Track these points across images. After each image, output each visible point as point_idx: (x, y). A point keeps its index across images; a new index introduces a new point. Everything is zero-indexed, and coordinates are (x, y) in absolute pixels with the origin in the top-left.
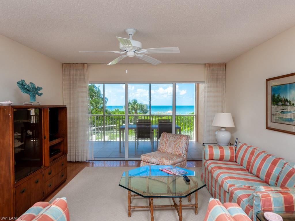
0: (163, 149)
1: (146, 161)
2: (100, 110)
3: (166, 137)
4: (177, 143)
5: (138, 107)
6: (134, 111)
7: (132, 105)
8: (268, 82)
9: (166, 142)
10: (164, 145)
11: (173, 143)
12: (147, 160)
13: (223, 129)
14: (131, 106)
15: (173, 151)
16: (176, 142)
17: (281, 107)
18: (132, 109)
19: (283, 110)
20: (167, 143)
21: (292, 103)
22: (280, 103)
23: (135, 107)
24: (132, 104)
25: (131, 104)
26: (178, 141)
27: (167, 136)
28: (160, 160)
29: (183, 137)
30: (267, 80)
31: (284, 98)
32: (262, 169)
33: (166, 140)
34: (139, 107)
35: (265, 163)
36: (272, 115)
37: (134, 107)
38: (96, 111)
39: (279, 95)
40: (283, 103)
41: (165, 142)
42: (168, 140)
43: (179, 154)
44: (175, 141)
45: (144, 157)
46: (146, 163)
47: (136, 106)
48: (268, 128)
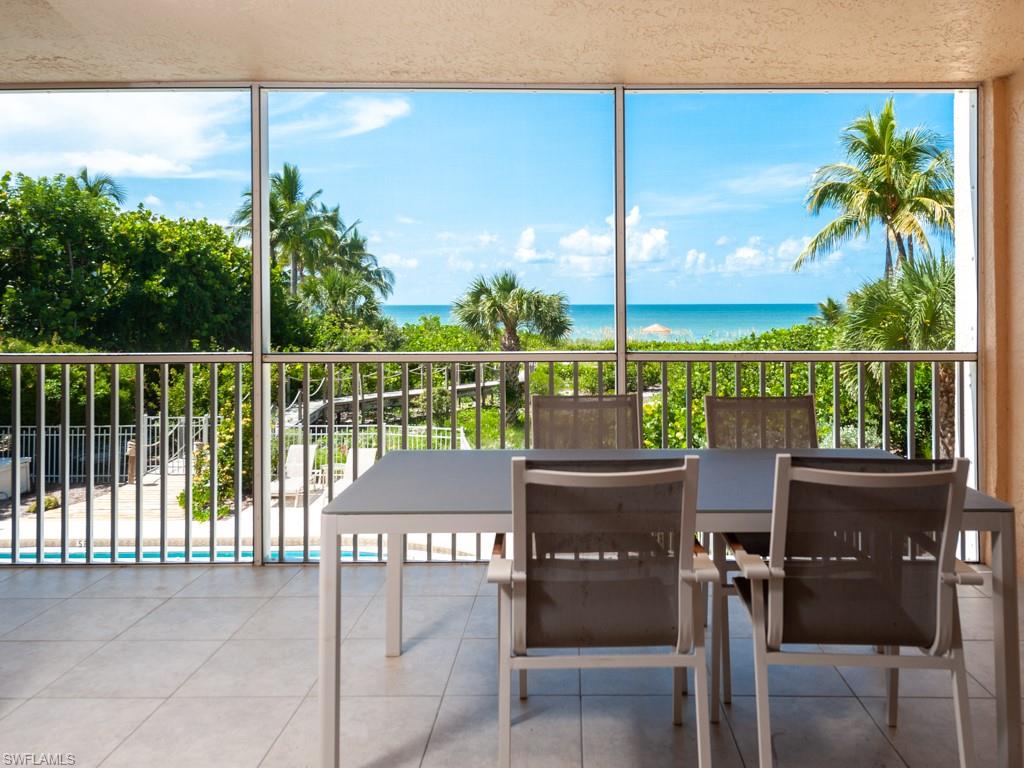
2: (350, 323)
5: (521, 306)
6: (502, 327)
7: (494, 299)
14: (488, 304)
18: (493, 315)
23: (510, 305)
24: (494, 293)
25: (488, 292)
34: (529, 308)
37: (501, 308)
38: (334, 324)
47: (514, 301)
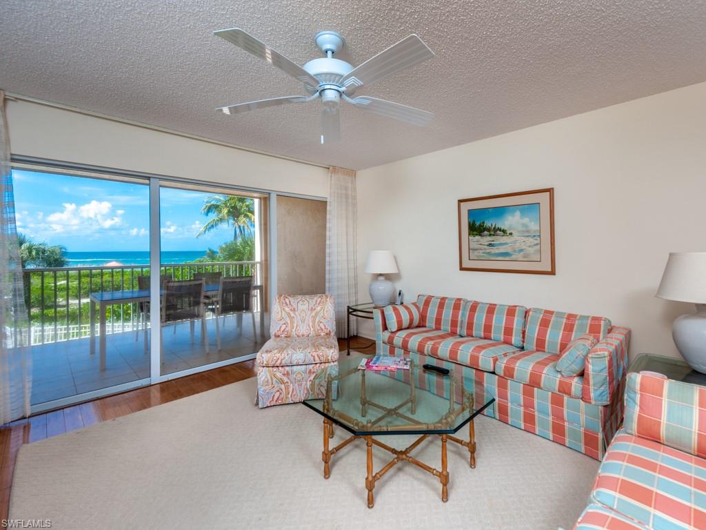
0: (288, 331)
1: (278, 364)
3: (288, 303)
4: (317, 314)
8: (462, 204)
9: (292, 315)
10: (289, 322)
11: (308, 314)
12: (279, 361)
13: (381, 278)
15: (312, 329)
16: (315, 311)
17: (489, 238)
19: (493, 243)
20: (293, 317)
21: (508, 232)
22: (486, 232)
26: (319, 308)
27: (290, 302)
28: (315, 354)
29: (328, 299)
30: (460, 201)
31: (493, 226)
32: (493, 327)
33: (291, 310)
35: (494, 317)
36: (471, 251)
39: (484, 223)
40: (492, 233)
41: (289, 314)
42: (294, 309)
43: (327, 334)
44: (312, 310)
45: (269, 355)
46: (275, 369)
48: (462, 269)
